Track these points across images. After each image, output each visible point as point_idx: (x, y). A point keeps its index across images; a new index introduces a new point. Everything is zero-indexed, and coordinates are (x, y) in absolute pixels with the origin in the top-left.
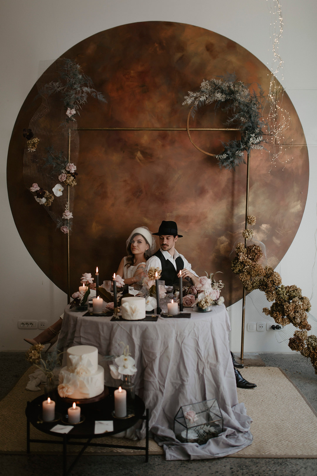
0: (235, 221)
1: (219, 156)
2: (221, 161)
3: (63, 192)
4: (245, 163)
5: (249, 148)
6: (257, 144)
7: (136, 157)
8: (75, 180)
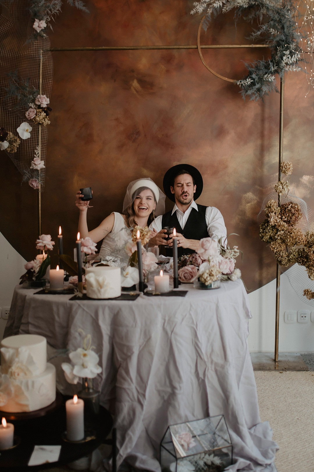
0: (266, 171)
1: (241, 82)
2: (244, 88)
3: (31, 133)
4: (277, 91)
5: (282, 69)
6: (292, 64)
7: (132, 87)
8: (48, 117)
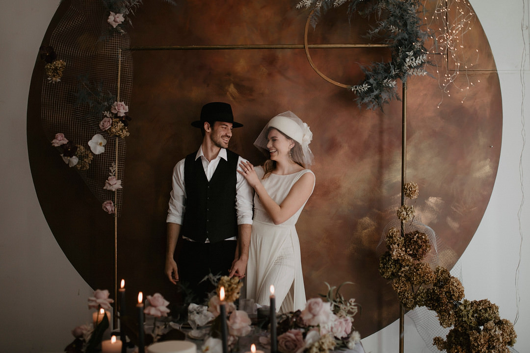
0: (385, 191)
1: (356, 87)
2: (360, 95)
3: (105, 148)
4: (398, 99)
5: (405, 73)
6: (417, 67)
7: (228, 93)
8: (126, 128)
